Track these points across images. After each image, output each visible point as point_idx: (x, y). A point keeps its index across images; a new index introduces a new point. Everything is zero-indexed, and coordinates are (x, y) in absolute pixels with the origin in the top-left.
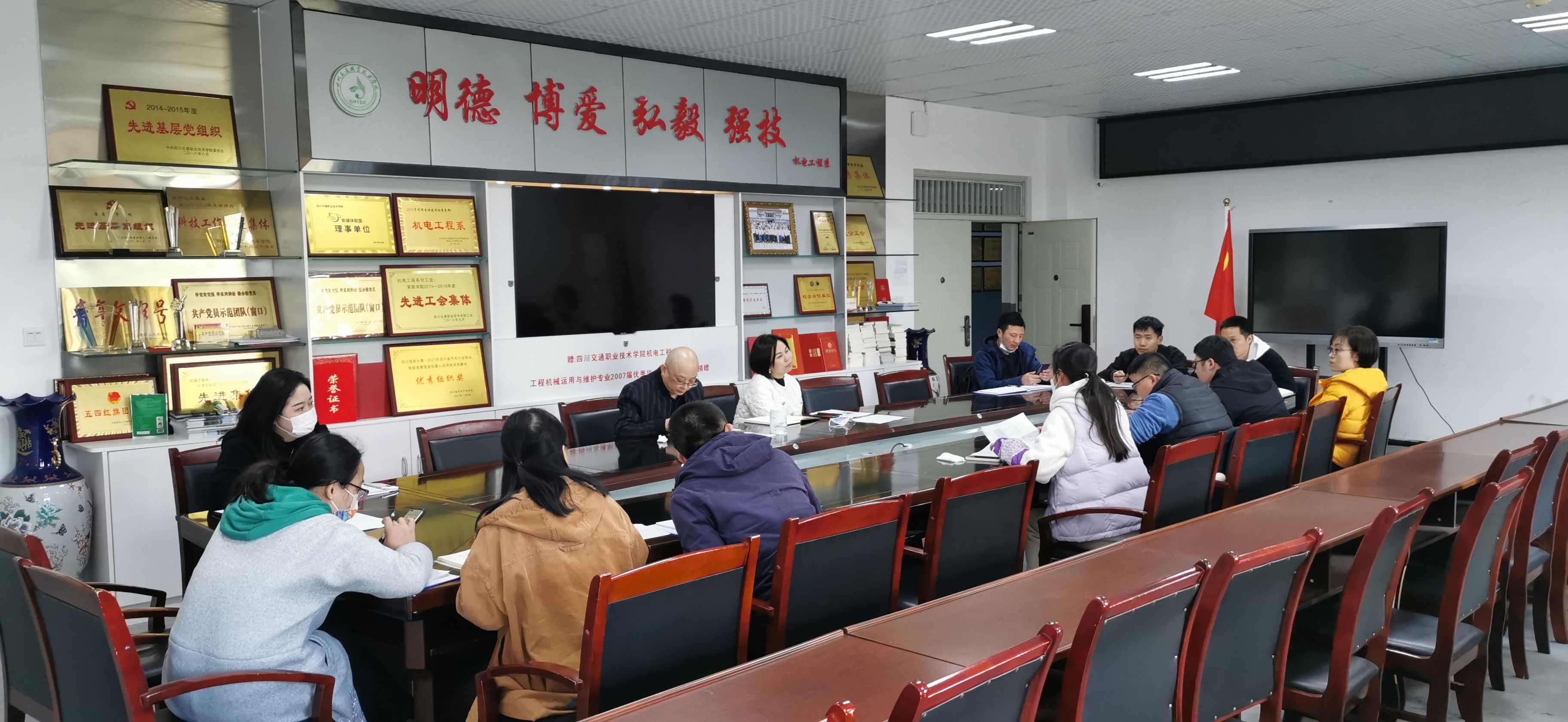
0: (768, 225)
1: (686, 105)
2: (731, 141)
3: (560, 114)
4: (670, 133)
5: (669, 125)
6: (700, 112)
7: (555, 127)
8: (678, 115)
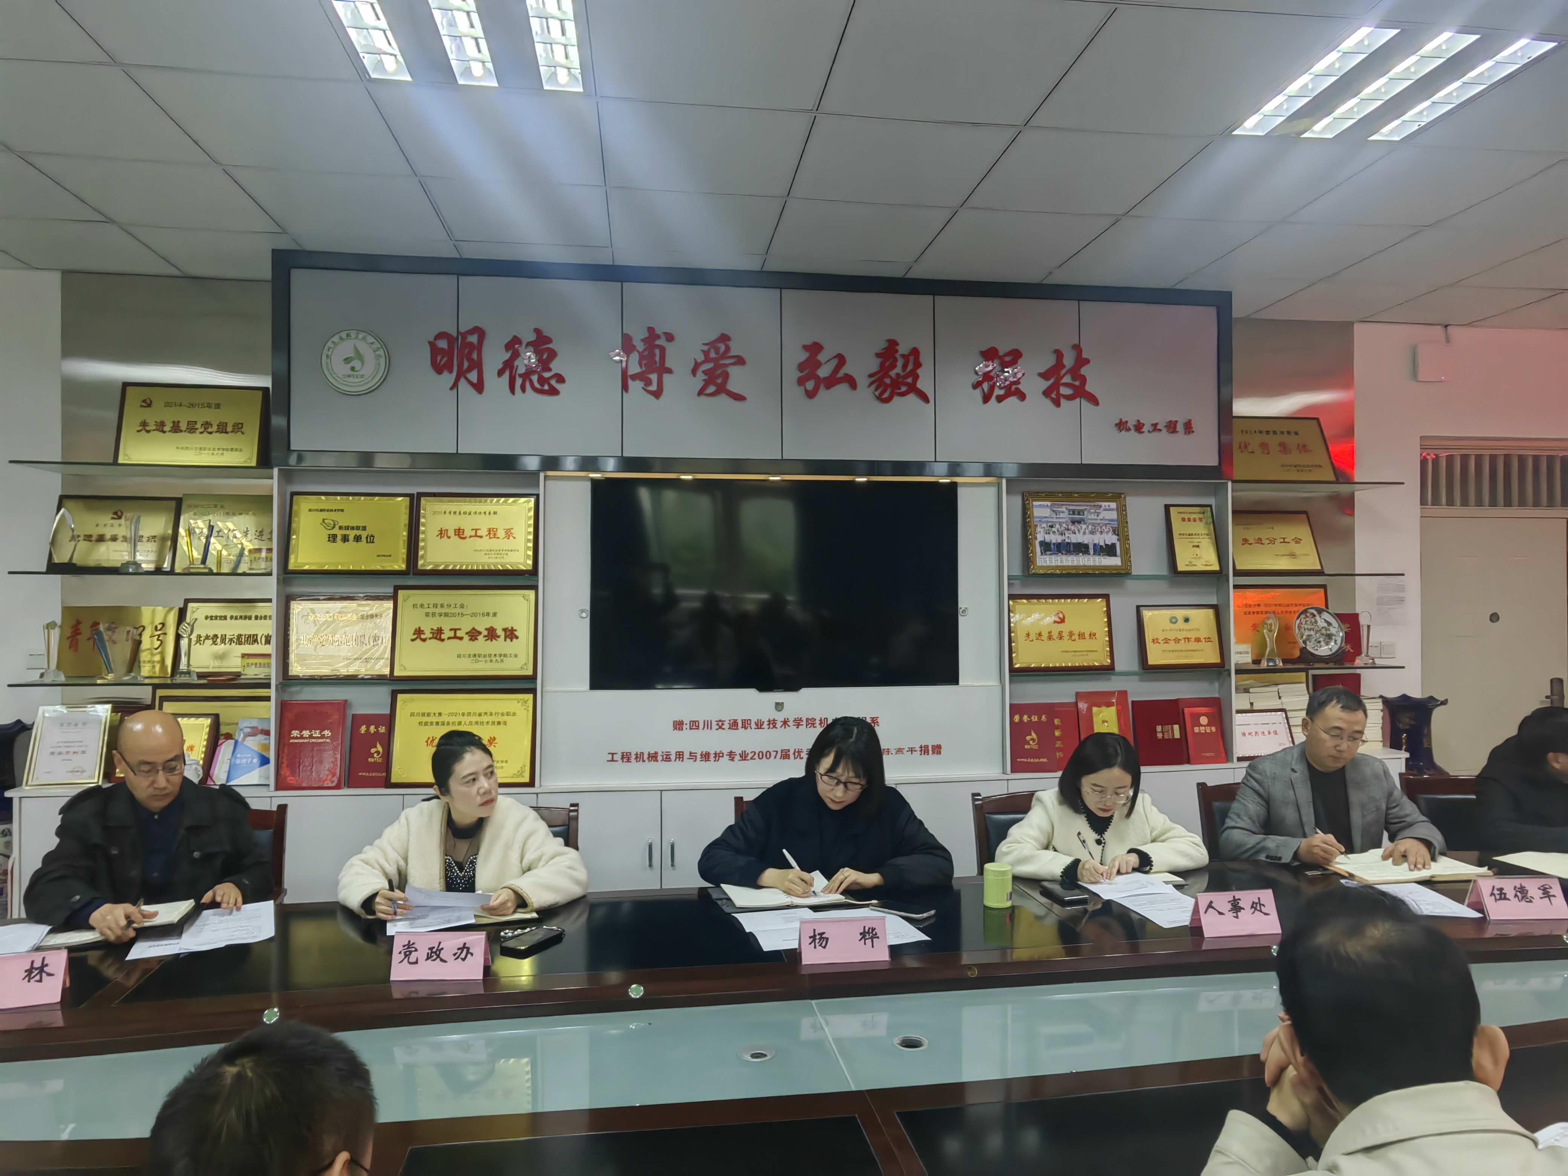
0: (1073, 528)
1: (897, 351)
2: (986, 399)
3: (666, 377)
4: (865, 392)
5: (862, 381)
6: (926, 358)
7: (657, 394)
8: (882, 365)
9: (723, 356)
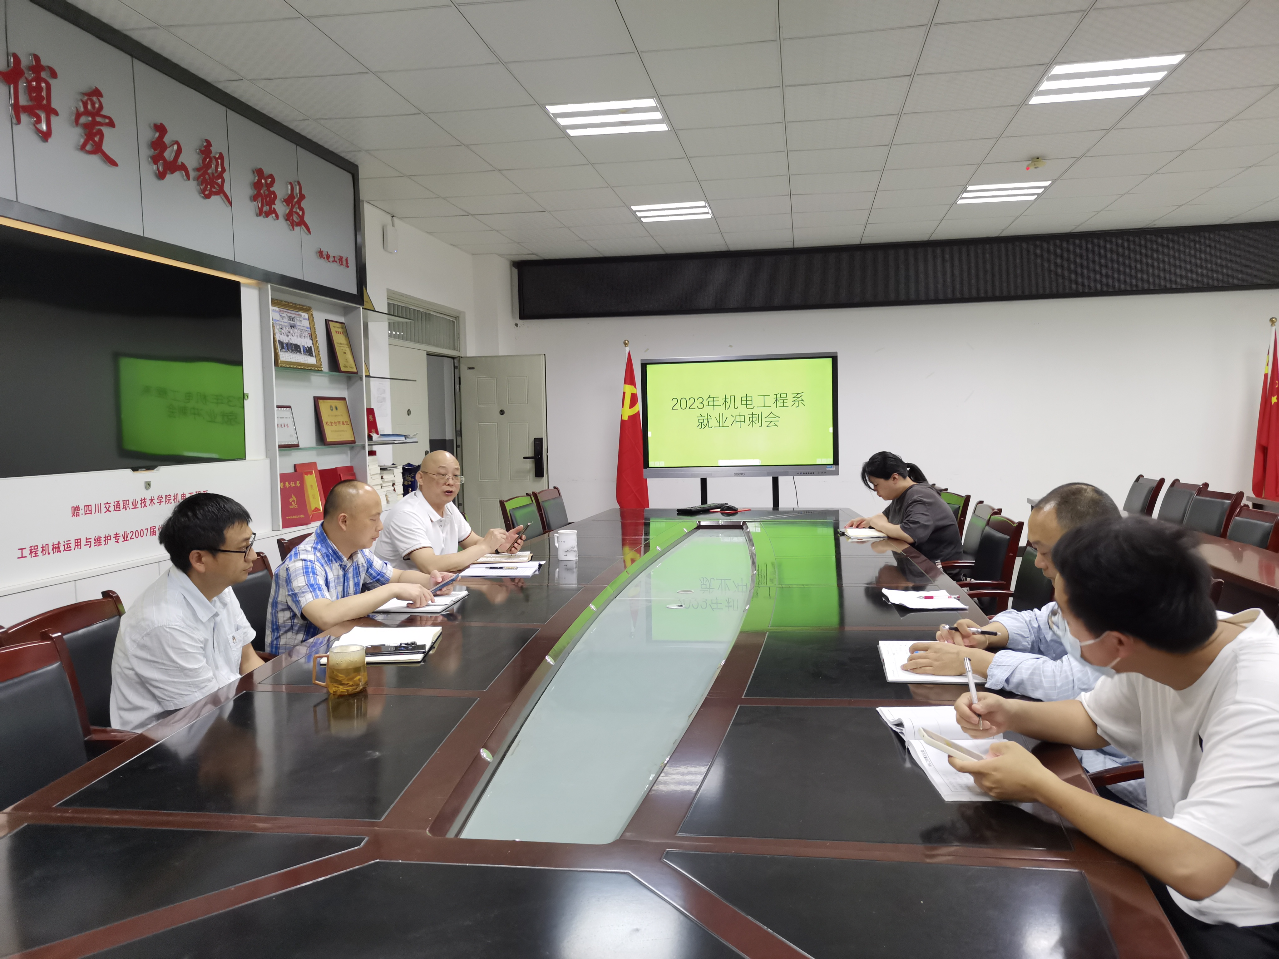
0: (291, 331)
1: (211, 152)
2: (260, 213)
3: (53, 118)
4: (194, 184)
5: (192, 173)
6: (226, 165)
7: (46, 136)
8: (203, 162)
9: (98, 112)
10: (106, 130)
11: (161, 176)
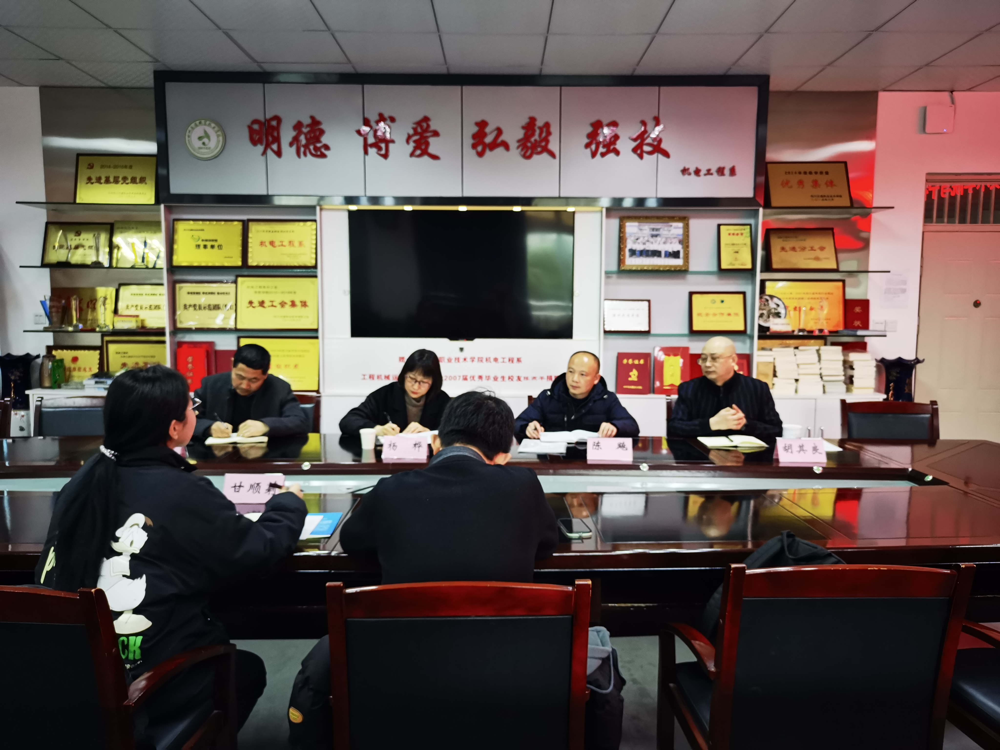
0: (651, 240)
1: (535, 125)
2: (594, 155)
3: (390, 145)
4: (515, 152)
5: (513, 145)
6: (554, 129)
7: (385, 156)
8: (525, 134)
9: (427, 130)
10: (432, 140)
11: (481, 154)
